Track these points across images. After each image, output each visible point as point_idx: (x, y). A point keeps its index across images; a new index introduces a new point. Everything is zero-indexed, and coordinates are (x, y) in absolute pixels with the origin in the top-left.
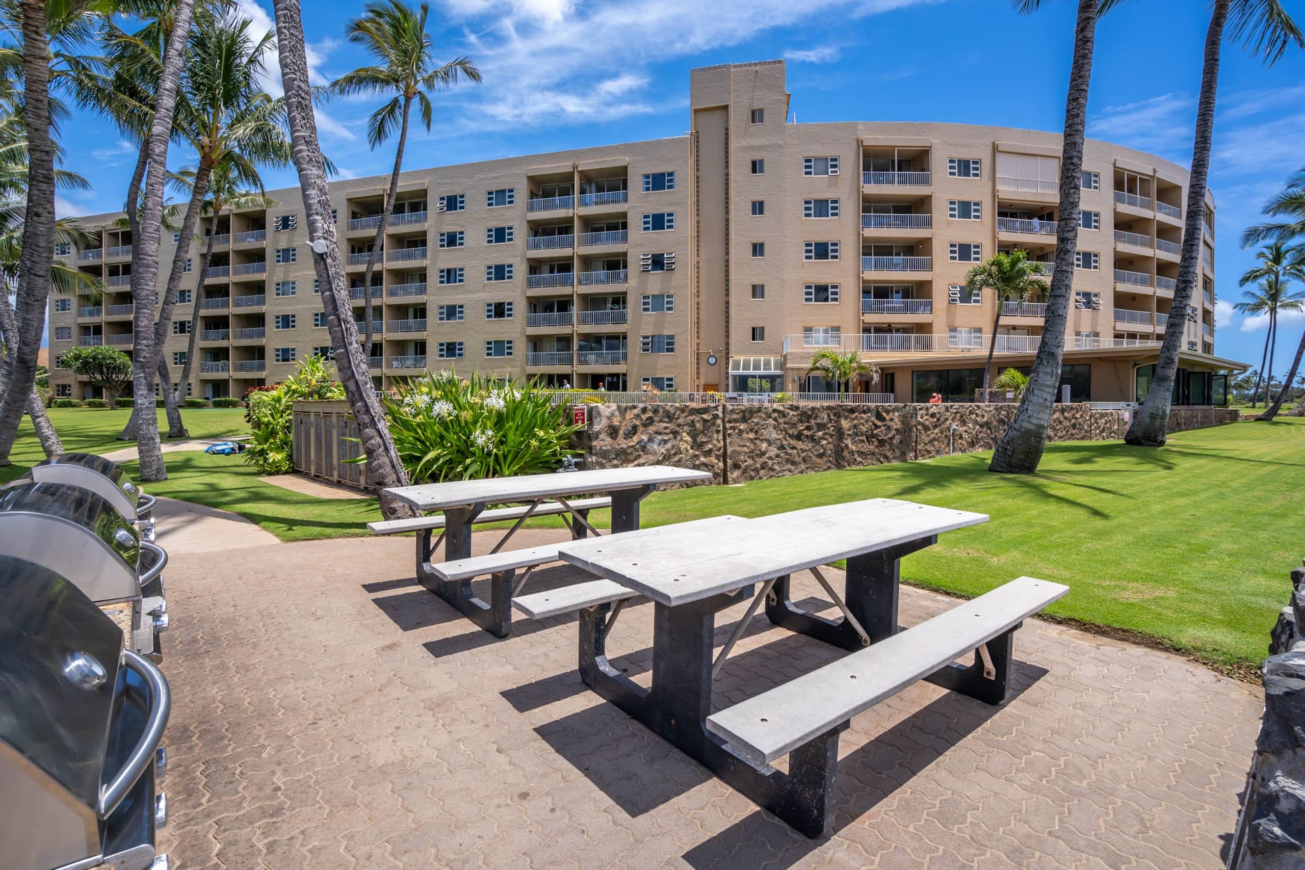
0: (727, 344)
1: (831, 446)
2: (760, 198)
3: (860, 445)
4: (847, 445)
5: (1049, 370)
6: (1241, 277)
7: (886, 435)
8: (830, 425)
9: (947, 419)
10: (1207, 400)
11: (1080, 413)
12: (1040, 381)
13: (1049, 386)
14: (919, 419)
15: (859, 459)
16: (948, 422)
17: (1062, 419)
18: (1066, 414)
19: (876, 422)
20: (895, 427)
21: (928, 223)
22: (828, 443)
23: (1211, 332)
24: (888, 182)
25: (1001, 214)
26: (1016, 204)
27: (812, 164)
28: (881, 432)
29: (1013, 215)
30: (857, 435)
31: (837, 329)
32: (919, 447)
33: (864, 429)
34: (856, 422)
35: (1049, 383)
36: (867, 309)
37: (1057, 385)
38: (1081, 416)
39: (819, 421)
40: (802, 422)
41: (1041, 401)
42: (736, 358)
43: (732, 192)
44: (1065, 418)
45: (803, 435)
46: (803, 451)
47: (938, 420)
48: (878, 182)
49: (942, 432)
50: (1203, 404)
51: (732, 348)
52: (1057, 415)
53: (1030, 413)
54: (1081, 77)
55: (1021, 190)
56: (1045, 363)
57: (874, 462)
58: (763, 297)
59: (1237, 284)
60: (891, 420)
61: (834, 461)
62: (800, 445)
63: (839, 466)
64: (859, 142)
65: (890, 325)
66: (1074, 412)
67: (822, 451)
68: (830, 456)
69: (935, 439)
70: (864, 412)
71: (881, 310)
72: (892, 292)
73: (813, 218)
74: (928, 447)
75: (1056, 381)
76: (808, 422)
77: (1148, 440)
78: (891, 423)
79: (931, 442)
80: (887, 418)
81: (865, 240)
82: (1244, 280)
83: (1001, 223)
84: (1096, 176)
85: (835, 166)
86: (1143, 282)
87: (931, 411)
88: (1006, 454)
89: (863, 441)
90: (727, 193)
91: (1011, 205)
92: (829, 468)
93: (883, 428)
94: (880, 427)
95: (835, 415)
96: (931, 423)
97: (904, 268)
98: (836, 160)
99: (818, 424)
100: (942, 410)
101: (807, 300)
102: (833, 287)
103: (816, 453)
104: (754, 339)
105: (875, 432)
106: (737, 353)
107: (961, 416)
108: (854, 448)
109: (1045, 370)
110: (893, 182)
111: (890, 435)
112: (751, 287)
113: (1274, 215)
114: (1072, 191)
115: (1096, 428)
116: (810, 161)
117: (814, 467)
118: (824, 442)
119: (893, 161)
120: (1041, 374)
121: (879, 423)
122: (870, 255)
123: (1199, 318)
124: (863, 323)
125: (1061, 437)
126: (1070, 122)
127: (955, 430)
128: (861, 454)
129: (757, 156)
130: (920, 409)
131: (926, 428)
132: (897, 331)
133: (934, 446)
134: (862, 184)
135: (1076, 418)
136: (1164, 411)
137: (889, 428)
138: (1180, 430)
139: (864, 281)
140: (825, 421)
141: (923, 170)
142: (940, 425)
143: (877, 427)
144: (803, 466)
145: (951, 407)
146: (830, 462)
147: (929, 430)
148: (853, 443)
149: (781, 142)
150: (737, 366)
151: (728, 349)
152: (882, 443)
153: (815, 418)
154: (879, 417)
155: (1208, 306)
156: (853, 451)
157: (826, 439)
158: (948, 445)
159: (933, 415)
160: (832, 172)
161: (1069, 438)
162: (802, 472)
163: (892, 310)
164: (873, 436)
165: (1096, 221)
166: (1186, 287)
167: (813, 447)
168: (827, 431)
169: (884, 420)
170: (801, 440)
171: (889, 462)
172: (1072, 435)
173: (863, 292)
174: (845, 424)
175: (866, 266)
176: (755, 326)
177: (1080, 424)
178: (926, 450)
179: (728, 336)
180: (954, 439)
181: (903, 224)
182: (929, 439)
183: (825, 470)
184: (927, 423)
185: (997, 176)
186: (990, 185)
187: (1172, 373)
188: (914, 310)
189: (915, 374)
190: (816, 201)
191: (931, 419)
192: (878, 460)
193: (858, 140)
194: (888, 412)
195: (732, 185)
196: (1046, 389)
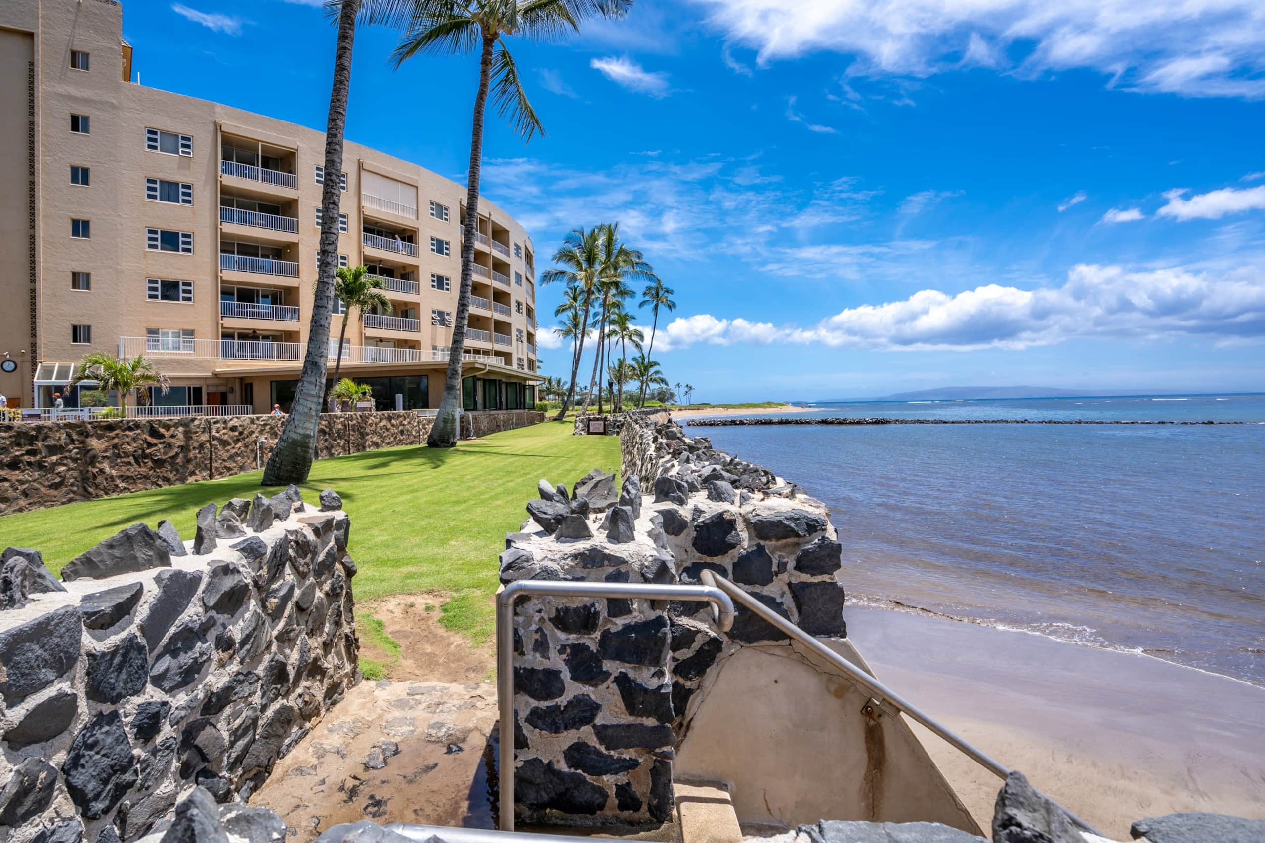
0: (34, 345)
1: (75, 473)
2: (86, 165)
3: (123, 469)
4: (102, 471)
5: (313, 380)
6: (556, 309)
7: (165, 453)
8: (71, 447)
9: (253, 432)
10: (521, 405)
11: (408, 420)
12: (305, 391)
13: (313, 396)
14: (214, 433)
15: (122, 485)
16: (254, 435)
17: (389, 426)
18: (393, 421)
19: (149, 439)
20: (179, 444)
21: (294, 228)
22: (69, 470)
23: (534, 352)
24: (251, 177)
25: (366, 230)
26: (380, 223)
27: (158, 137)
28: (158, 451)
29: (380, 233)
30: (118, 456)
31: (190, 333)
32: (215, 465)
33: (130, 449)
34: (116, 441)
35: (314, 392)
36: (227, 312)
37: (322, 395)
38: (409, 423)
39: (51, 442)
40: (19, 445)
41: (306, 410)
42: (48, 363)
43: (40, 149)
44: (393, 425)
45: (21, 461)
46: (21, 482)
47: (241, 433)
48: (241, 174)
49: (246, 446)
50: (517, 409)
51: (41, 350)
52: (384, 423)
53: (296, 423)
54: (338, 100)
55: (384, 210)
56: (309, 372)
57: (149, 486)
58: (88, 288)
59: (554, 314)
60: (173, 436)
61: (81, 491)
62: (16, 475)
63: (87, 496)
64: (217, 127)
65: (255, 331)
66: (401, 419)
67: (58, 480)
68: (72, 485)
69: (237, 454)
70: (130, 429)
71: (243, 315)
72: (258, 296)
73: (158, 201)
74: (227, 464)
75: (320, 390)
76: (31, 445)
77: (443, 442)
78: (172, 440)
79: (231, 458)
80: (167, 434)
81: (224, 235)
82: (558, 312)
83: (366, 239)
84: (446, 209)
85: (188, 147)
86: (484, 306)
87: (231, 424)
88: (274, 466)
89: (129, 463)
90: (32, 148)
91: (377, 223)
92: (70, 501)
93: (160, 446)
94: (156, 445)
95: (80, 433)
96: (232, 438)
97: (271, 272)
98: (189, 139)
99: (48, 447)
100: (245, 423)
101: (151, 297)
102: (184, 284)
103: (47, 484)
104: (75, 340)
105: (148, 451)
106: (49, 356)
107: (272, 428)
108: (114, 472)
109: (310, 379)
110: (257, 178)
111: (171, 454)
112: (70, 276)
113: (557, 262)
114: (331, 206)
115: (424, 434)
116: (155, 133)
117: (44, 502)
118: (62, 468)
119: (258, 155)
120: (306, 384)
121: (154, 441)
122: (233, 253)
123: (525, 339)
124: (223, 328)
125: (389, 444)
126: (330, 140)
127: (263, 443)
128: (125, 478)
129: (81, 111)
130: (215, 423)
131: (224, 443)
132: (266, 338)
133: (235, 462)
134: (220, 173)
135: (404, 425)
136: (453, 416)
137: (170, 446)
138: (500, 431)
139: (223, 282)
140: (62, 442)
141: (290, 172)
142: (244, 439)
143: (150, 445)
144: (23, 502)
145: (258, 419)
146: (74, 493)
147: (229, 444)
148: (112, 467)
149: (114, 101)
150: (48, 373)
151: (34, 352)
152: (159, 463)
153: (44, 440)
154: (154, 433)
155: (531, 330)
156: (112, 477)
157: (64, 465)
158: (255, 459)
159: (233, 429)
160: (183, 152)
161: (397, 444)
162: (21, 510)
163: (254, 315)
164: (145, 456)
165: (447, 249)
166: (463, 309)
167: (41, 476)
168: (67, 454)
169: (162, 436)
170: (19, 468)
171: (170, 484)
172: (400, 441)
173: (222, 293)
174: (95, 443)
175: (225, 264)
176: (76, 323)
177: (408, 430)
178: (226, 467)
179: (34, 335)
180: (262, 453)
181: (268, 225)
182: (228, 454)
183: (63, 503)
184: (226, 437)
185: (363, 192)
186: (356, 200)
187: (458, 383)
188: (281, 317)
189: (274, 384)
190: (162, 182)
191: (231, 433)
192: (155, 483)
193: (215, 124)
194: (167, 427)
195: (40, 138)
196: (310, 399)
